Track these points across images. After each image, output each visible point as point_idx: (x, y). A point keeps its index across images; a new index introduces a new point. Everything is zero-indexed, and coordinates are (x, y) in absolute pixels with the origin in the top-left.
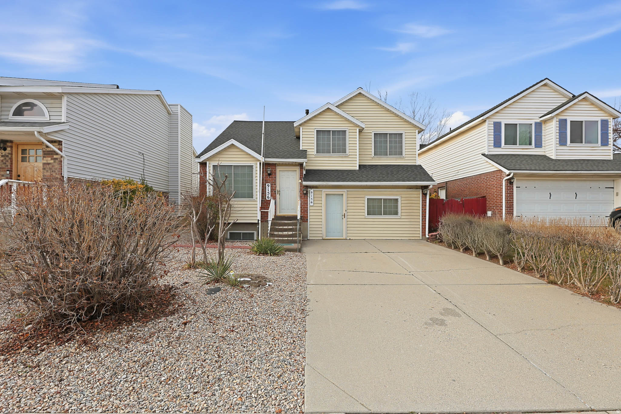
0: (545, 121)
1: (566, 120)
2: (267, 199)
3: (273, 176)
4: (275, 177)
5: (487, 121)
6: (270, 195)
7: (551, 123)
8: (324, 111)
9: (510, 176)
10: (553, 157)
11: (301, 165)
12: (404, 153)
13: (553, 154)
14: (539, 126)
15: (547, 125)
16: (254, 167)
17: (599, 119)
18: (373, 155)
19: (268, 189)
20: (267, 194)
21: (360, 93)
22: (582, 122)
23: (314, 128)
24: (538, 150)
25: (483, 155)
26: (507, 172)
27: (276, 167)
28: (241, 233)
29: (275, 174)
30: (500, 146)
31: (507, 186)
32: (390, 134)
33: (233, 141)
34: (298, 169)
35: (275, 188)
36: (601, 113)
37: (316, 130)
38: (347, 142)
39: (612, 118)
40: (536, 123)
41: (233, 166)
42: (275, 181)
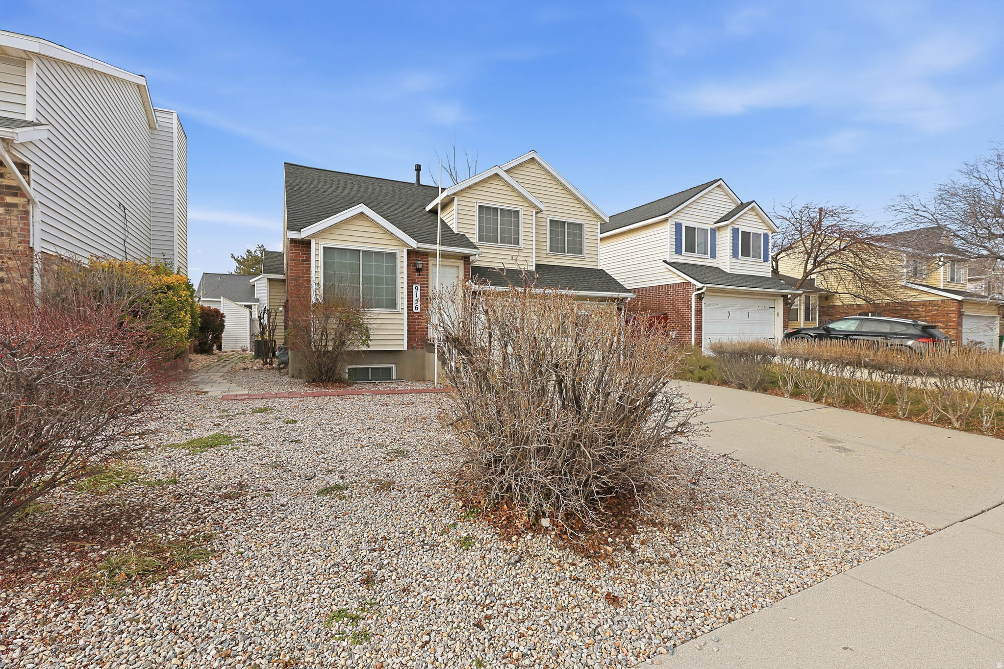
0: (719, 228)
1: (738, 229)
2: (414, 310)
3: (424, 273)
4: (427, 275)
5: (670, 220)
6: (419, 304)
7: (726, 232)
8: (489, 178)
9: (703, 291)
10: (728, 271)
11: (466, 258)
12: (584, 252)
13: (728, 267)
14: (714, 231)
15: (721, 233)
16: (398, 256)
17: (761, 232)
18: (548, 251)
19: (417, 294)
20: (414, 302)
21: (533, 159)
22: (749, 233)
23: (475, 201)
24: (712, 260)
25: (665, 262)
26: (700, 285)
27: (427, 258)
28: (368, 368)
29: (427, 270)
30: (681, 253)
31: (697, 302)
32: (569, 224)
33: (362, 208)
34: (461, 263)
35: (427, 293)
36: (763, 226)
37: (478, 204)
38: (521, 229)
39: (771, 232)
40: (712, 229)
41: (361, 252)
42: (427, 281)
